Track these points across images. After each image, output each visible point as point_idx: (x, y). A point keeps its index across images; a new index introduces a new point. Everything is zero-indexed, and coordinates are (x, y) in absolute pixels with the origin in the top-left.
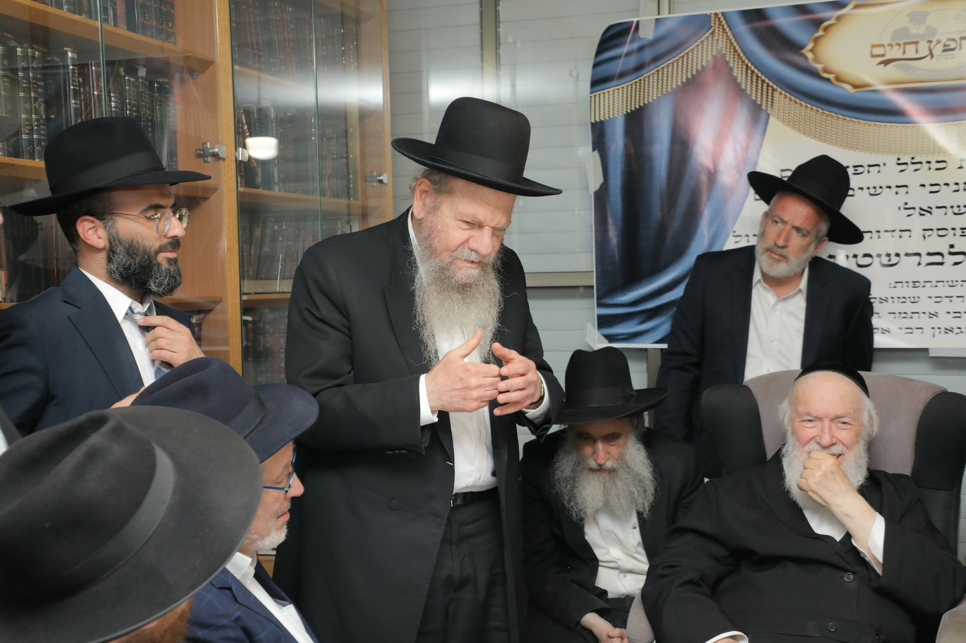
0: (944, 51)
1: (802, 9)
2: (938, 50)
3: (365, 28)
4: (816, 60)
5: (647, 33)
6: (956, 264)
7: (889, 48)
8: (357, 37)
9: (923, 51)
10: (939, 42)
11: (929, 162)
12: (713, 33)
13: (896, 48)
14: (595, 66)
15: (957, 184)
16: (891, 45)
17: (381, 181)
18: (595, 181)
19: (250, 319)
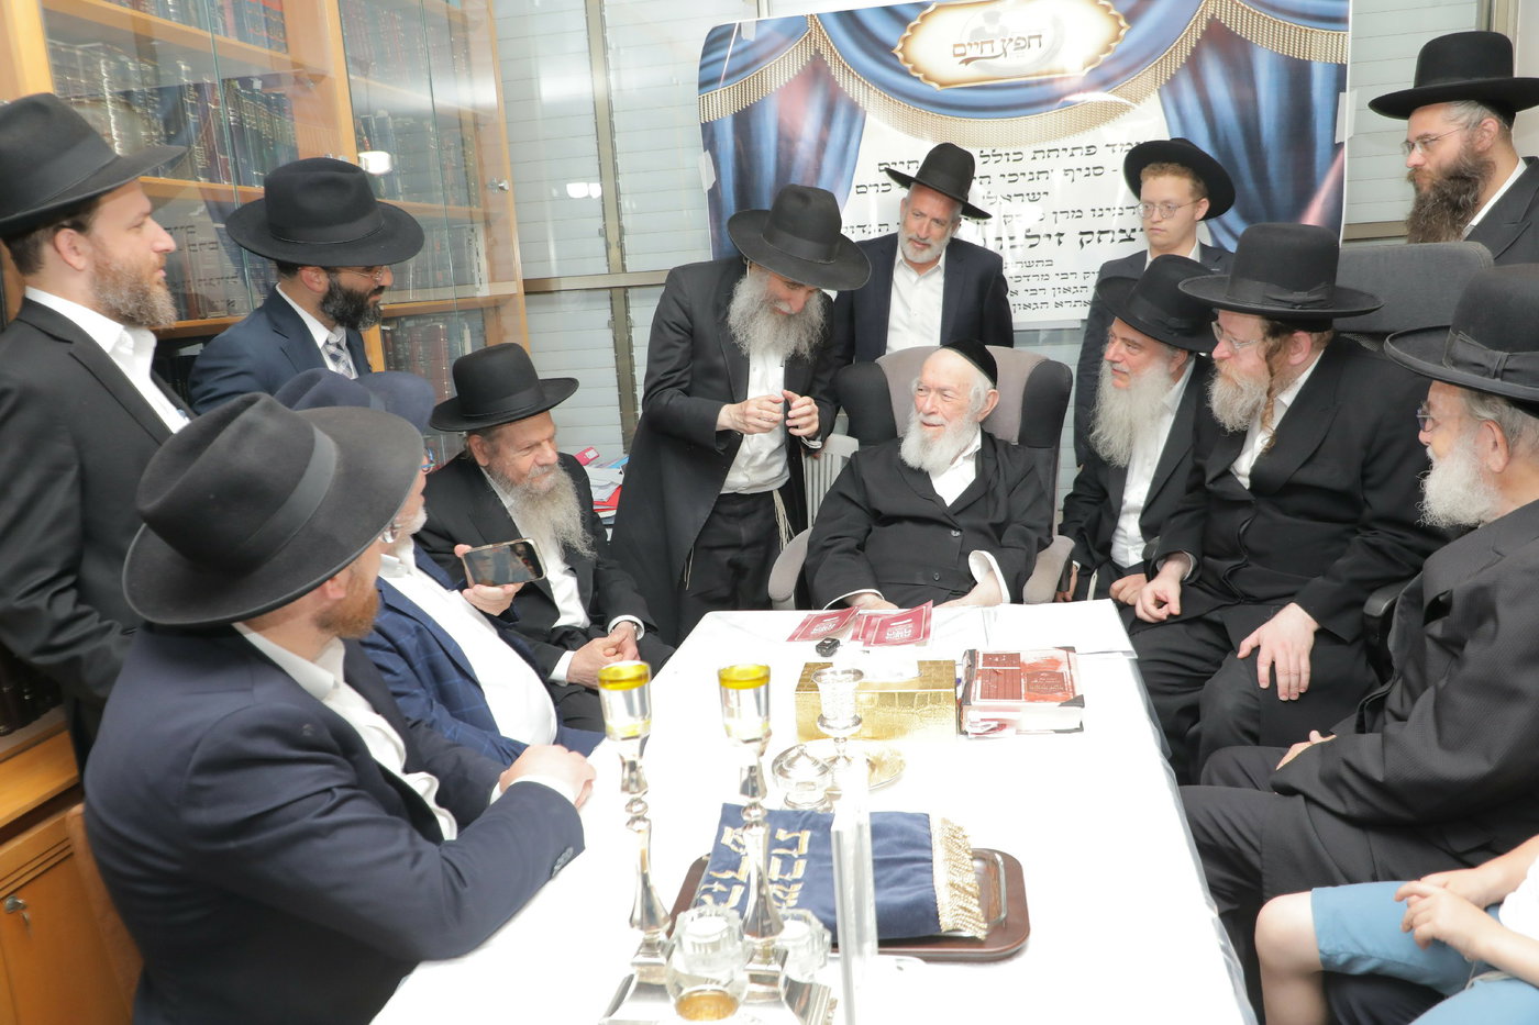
0: (1015, 49)
1: (890, 11)
2: (1010, 47)
3: (474, 36)
4: (906, 60)
5: (750, 35)
6: (1032, 246)
7: (968, 47)
8: (466, 43)
9: (998, 51)
10: (1011, 40)
11: (1007, 154)
12: (810, 34)
13: (974, 47)
14: (701, 68)
15: (1031, 173)
16: (970, 44)
17: (502, 188)
18: (708, 181)
19: (388, 328)
